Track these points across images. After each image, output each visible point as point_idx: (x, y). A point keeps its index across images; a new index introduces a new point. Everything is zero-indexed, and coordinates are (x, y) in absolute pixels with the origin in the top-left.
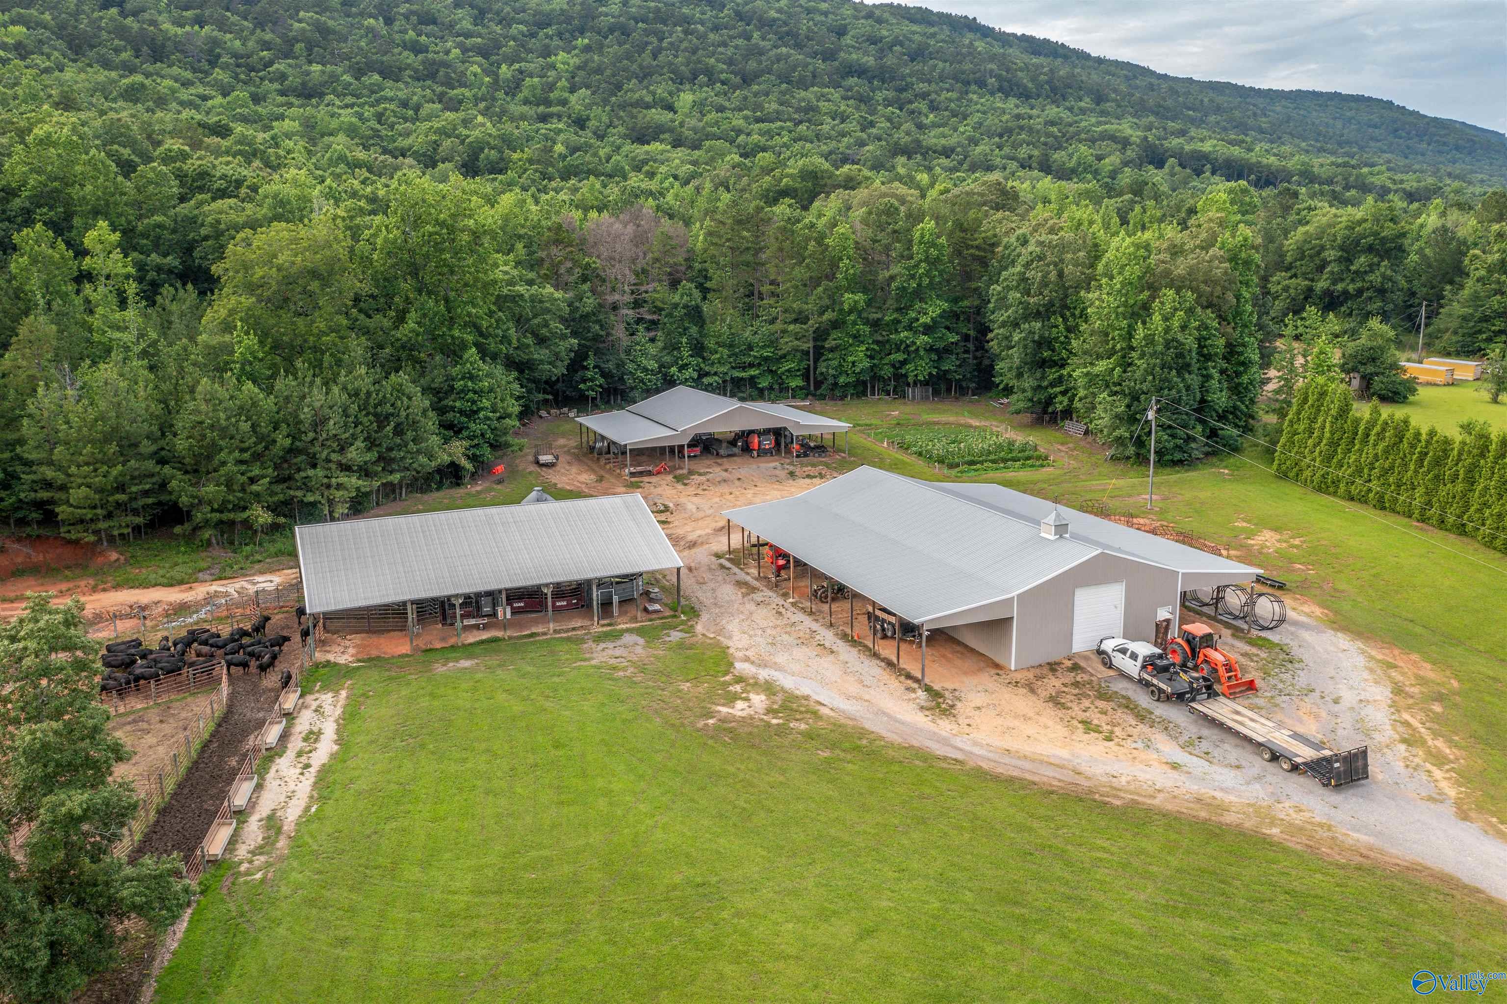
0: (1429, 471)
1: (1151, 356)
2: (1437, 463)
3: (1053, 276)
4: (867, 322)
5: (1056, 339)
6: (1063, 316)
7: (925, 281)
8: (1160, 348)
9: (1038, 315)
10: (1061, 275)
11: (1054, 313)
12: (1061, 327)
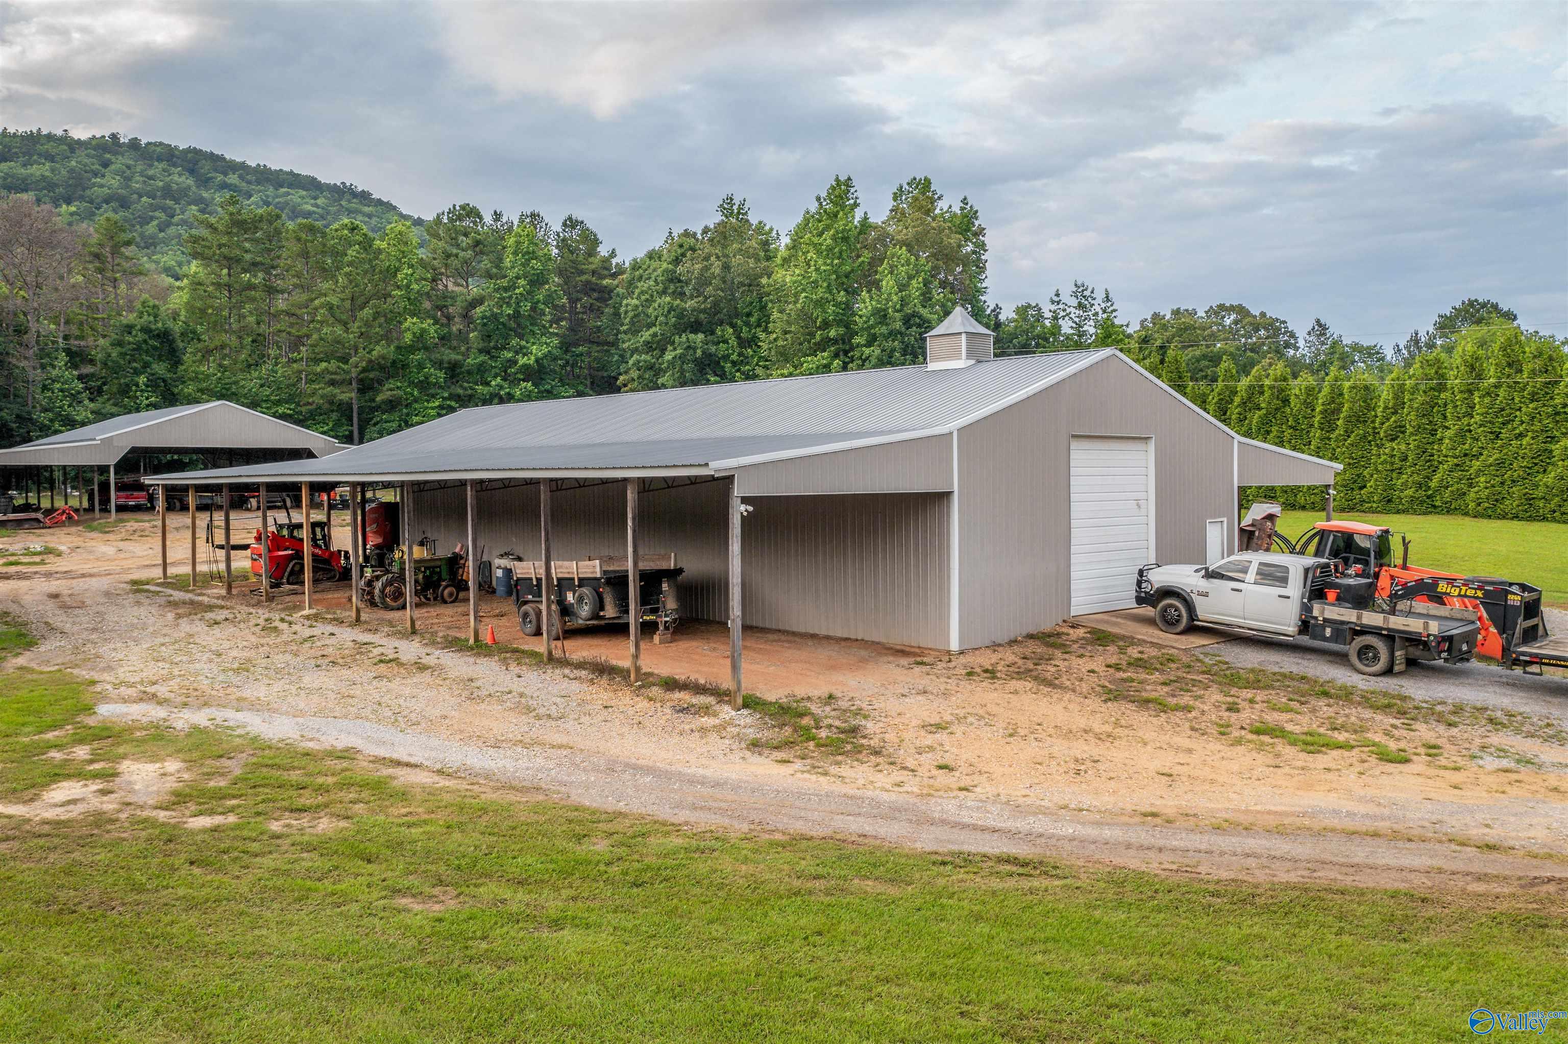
0: (1348, 433)
1: (886, 338)
2: (1357, 419)
3: (716, 269)
4: (439, 365)
5: (726, 357)
6: (733, 326)
7: (526, 307)
8: (898, 325)
9: (695, 327)
10: (726, 267)
11: (721, 323)
12: (733, 342)
